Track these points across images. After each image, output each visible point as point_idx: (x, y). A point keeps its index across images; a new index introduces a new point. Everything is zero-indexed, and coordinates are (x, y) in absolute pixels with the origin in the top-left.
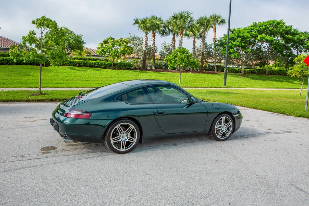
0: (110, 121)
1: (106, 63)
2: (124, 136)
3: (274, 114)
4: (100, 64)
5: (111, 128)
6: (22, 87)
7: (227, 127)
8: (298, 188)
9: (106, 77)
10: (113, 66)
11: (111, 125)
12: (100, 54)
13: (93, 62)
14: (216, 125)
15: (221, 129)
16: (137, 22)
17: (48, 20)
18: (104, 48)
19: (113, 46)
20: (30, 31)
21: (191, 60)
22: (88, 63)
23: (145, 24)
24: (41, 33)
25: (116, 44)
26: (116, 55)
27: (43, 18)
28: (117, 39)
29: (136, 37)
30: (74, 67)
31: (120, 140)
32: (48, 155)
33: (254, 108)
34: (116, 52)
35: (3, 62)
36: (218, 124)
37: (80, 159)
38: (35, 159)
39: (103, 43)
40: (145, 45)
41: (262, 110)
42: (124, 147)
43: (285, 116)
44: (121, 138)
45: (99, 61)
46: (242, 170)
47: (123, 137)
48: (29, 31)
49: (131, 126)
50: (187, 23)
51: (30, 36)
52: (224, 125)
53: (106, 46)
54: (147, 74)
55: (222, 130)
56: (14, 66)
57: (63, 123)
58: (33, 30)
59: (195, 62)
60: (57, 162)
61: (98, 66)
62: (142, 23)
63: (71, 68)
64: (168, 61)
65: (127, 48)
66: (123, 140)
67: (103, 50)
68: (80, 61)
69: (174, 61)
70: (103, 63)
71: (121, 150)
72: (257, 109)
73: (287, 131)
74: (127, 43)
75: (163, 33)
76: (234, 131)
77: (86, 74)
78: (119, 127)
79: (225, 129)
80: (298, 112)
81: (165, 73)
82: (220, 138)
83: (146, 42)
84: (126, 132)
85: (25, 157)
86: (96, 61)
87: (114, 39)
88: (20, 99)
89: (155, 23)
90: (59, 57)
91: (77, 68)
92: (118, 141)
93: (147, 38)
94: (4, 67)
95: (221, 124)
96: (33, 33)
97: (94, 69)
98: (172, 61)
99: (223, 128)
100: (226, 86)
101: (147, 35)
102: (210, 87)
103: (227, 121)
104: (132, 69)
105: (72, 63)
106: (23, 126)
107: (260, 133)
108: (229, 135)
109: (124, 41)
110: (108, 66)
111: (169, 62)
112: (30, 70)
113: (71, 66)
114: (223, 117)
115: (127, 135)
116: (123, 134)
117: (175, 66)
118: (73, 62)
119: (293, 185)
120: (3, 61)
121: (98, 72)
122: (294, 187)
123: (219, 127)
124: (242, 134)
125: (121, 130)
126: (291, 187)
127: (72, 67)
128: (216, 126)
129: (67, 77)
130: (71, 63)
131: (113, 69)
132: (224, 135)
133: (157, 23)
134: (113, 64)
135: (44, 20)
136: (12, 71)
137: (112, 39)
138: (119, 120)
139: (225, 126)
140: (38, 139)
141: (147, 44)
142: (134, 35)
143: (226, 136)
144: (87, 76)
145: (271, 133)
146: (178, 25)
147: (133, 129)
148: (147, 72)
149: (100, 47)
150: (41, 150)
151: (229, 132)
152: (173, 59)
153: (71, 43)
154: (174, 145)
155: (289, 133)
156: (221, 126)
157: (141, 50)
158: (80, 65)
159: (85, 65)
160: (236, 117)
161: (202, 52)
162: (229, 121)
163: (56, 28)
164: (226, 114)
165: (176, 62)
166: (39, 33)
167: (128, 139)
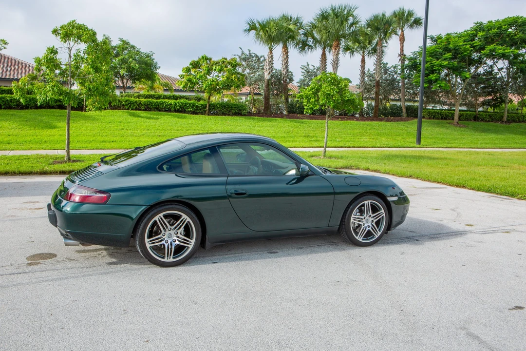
0: (144, 207)
1: (197, 104)
2: (170, 234)
3: (493, 196)
4: (185, 105)
5: (146, 220)
6: (40, 149)
7: (375, 221)
8: (470, 335)
9: (195, 130)
10: (209, 109)
11: (147, 215)
12: (184, 87)
13: (172, 102)
14: (353, 216)
15: (362, 224)
16: (252, 27)
17: (80, 27)
18: (192, 76)
19: (209, 72)
20: (49, 48)
21: (345, 97)
22: (163, 104)
23: (267, 31)
24: (68, 50)
25: (214, 69)
26: (214, 89)
27: (72, 24)
28: (215, 59)
29: (253, 55)
30: (137, 111)
31: (163, 242)
32: (36, 267)
33: (458, 186)
34: (213, 83)
35: (10, 103)
36: (358, 214)
37: (89, 275)
38: (10, 274)
39: (190, 66)
40: (269, 69)
42: (170, 255)
43: (515, 200)
44: (166, 239)
45: (182, 101)
47: (170, 236)
48: (47, 49)
49: (184, 216)
50: (346, 26)
51: (47, 58)
52: (368, 216)
53: (195, 72)
54: (271, 123)
55: (366, 225)
58: (53, 47)
59: (353, 99)
60: (46, 281)
61: (181, 110)
62: (261, 28)
63: (132, 113)
64: (303, 98)
65: (234, 76)
66: (169, 242)
67: (190, 80)
68: (148, 100)
69: (315, 98)
70: (190, 104)
71: (166, 260)
72: (463, 187)
73: (503, 228)
74: (235, 66)
75: (304, 46)
76: (389, 227)
77: (157, 124)
78: (161, 219)
79: (372, 224)
81: (307, 120)
82: (360, 240)
83: (271, 62)
84: (176, 228)
86: (178, 101)
87: (210, 59)
89: (286, 29)
90: (100, 95)
91: (143, 113)
92: (160, 243)
93: (272, 56)
94: (11, 113)
95: (363, 214)
96: (53, 51)
97: (174, 116)
98: (310, 99)
99: (368, 222)
100: (420, 144)
101: (271, 50)
102: (389, 147)
103: (375, 209)
104: (245, 115)
105: (134, 105)
106: (15, 218)
107: (448, 231)
108: (379, 235)
109: (229, 63)
110: (200, 110)
111: (305, 101)
112: (58, 118)
113: (132, 109)
114: (366, 202)
115: (177, 233)
116: (170, 232)
117: (316, 108)
118: (136, 102)
119: (463, 328)
121: (181, 120)
122: (464, 332)
123: (359, 221)
124: (411, 233)
125: (165, 224)
126: (459, 331)
127: (134, 111)
128: (352, 219)
129: (123, 129)
130: (132, 105)
131: (208, 115)
132: (369, 234)
133: (289, 28)
134: (210, 105)
135: (73, 28)
136: (25, 120)
137: (207, 59)
138: (160, 207)
139: (371, 219)
140: (30, 240)
141: (271, 68)
142: (250, 52)
143: (373, 237)
144: (160, 128)
145: (471, 232)
146: (329, 31)
147: (188, 222)
148: (272, 120)
149: (184, 74)
150: (28, 259)
151: (379, 230)
152: (313, 95)
153: (133, 67)
154: (271, 253)
155: (506, 234)
156: (363, 217)
157: (261, 79)
158: (148, 107)
159: (158, 108)
160: (394, 202)
161: (378, 80)
162: (380, 208)
163: (94, 41)
164: (372, 197)
165: (318, 101)
166: (65, 51)
167: (178, 241)
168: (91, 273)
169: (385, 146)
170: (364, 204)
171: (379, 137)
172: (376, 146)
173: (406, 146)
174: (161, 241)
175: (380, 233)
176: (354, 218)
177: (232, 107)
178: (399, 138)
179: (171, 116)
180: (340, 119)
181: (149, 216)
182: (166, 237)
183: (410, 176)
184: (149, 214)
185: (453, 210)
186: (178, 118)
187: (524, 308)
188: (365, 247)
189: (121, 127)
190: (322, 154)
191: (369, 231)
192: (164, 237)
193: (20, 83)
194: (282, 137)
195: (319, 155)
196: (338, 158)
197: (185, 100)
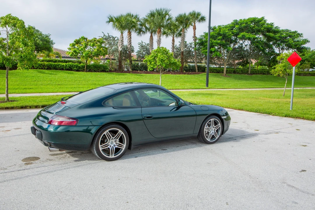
1: (79, 66)
2: (112, 142)
3: (260, 115)
4: (72, 66)
5: (99, 134)
7: (216, 130)
8: (289, 186)
9: (80, 81)
10: (87, 68)
11: (99, 132)
12: (71, 55)
13: (64, 64)
14: (205, 127)
16: (111, 20)
17: (14, 19)
18: (76, 49)
19: (86, 46)
22: (58, 65)
23: (120, 22)
24: (6, 33)
25: (89, 44)
26: (89, 56)
27: (9, 16)
29: (111, 36)
30: (43, 70)
31: (109, 147)
32: (32, 166)
33: (239, 109)
34: (89, 53)
36: (207, 126)
37: (68, 168)
38: (19, 171)
40: (121, 45)
41: (248, 111)
42: (113, 154)
43: (271, 116)
45: (70, 63)
46: (235, 171)
49: (120, 131)
50: (165, 20)
52: (213, 127)
53: (78, 46)
54: (123, 76)
55: (211, 132)
57: (47, 131)
59: (176, 62)
60: (44, 173)
61: (70, 69)
62: (117, 21)
63: (39, 71)
64: (147, 62)
65: (101, 49)
66: (112, 147)
67: (75, 51)
68: (49, 63)
69: (154, 62)
70: (75, 66)
71: (110, 157)
72: (242, 110)
73: (274, 131)
74: (103, 42)
75: (140, 32)
76: (223, 133)
77: (56, 77)
78: (108, 133)
79: (214, 132)
80: (284, 112)
81: (143, 74)
82: (209, 140)
83: (122, 41)
84: (115, 138)
85: (6, 169)
86: (68, 63)
87: (86, 39)
89: (131, 21)
90: (28, 60)
91: (46, 71)
93: (123, 37)
95: (210, 126)
97: (65, 72)
98: (151, 62)
99: (212, 130)
100: (208, 87)
101: (122, 34)
102: (192, 89)
103: (216, 123)
104: (108, 72)
107: (248, 134)
108: (218, 137)
109: (98, 41)
110: (81, 69)
111: (149, 63)
113: (39, 69)
115: (116, 141)
116: (112, 140)
117: (155, 67)
118: (42, 64)
119: (285, 183)
121: (70, 75)
122: (285, 185)
123: (208, 130)
124: (230, 136)
125: (110, 136)
126: (283, 184)
127: (41, 70)
128: (205, 129)
129: (35, 81)
130: (39, 66)
131: (86, 72)
132: (213, 137)
133: (133, 21)
134: (87, 66)
135: (10, 19)
137: (84, 39)
138: (107, 126)
139: (214, 129)
140: (16, 150)
141: (122, 44)
142: (108, 34)
143: (215, 139)
144: (58, 80)
145: (259, 134)
146: (155, 23)
147: (122, 134)
148: (124, 74)
149: (71, 47)
150: (23, 161)
152: (153, 60)
153: (38, 43)
154: (163, 150)
155: (277, 134)
156: (210, 128)
157: (116, 50)
158: (49, 67)
159: (55, 68)
160: (225, 119)
161: (182, 51)
162: (218, 123)
163: (24, 27)
164: (214, 116)
165: (155, 63)
167: (117, 145)
169: (190, 88)
170: (211, 121)
171: (185, 83)
172: (185, 88)
173: (201, 88)
174: (107, 146)
175: (218, 136)
177: (100, 67)
178: (196, 84)
179: (64, 73)
181: (101, 131)
186: (68, 74)
187: (306, 170)
189: (34, 80)
191: (213, 135)
192: (109, 144)
197: (72, 63)
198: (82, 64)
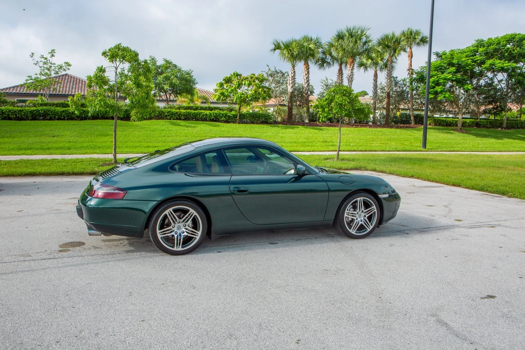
0: (156, 202)
1: (229, 114)
2: (180, 226)
3: (486, 195)
4: (219, 116)
5: (157, 213)
6: (93, 153)
7: (367, 216)
8: (439, 321)
10: (240, 118)
11: (158, 210)
12: (217, 100)
13: (208, 112)
14: (346, 211)
15: (355, 218)
16: (277, 47)
17: (125, 50)
18: (225, 90)
19: (239, 86)
20: (98, 68)
21: (356, 106)
22: (200, 114)
23: (290, 50)
24: (114, 69)
25: (244, 83)
26: (244, 101)
27: (118, 47)
28: (244, 75)
29: (279, 71)
30: (178, 121)
31: (173, 233)
32: (64, 254)
33: (454, 185)
34: (243, 96)
36: (352, 209)
37: (108, 261)
38: (42, 260)
40: (292, 83)
41: (468, 188)
42: (179, 245)
43: (505, 198)
44: (175, 231)
45: (216, 111)
47: (179, 228)
49: (191, 211)
50: (360, 44)
51: (96, 75)
52: (361, 211)
53: (227, 86)
54: (293, 130)
55: (358, 219)
56: (88, 121)
58: (102, 66)
59: (363, 108)
60: (71, 265)
61: (216, 119)
62: (285, 48)
63: (173, 122)
64: (318, 108)
65: (260, 90)
66: (178, 234)
67: (222, 94)
68: (187, 111)
69: (329, 108)
70: (223, 114)
71: (175, 249)
72: (459, 186)
73: (489, 223)
74: (262, 81)
75: (323, 63)
76: (380, 222)
77: (194, 131)
78: (171, 213)
79: (364, 219)
81: (324, 128)
82: (354, 233)
83: (294, 78)
84: (184, 221)
85: (30, 256)
86: (213, 111)
87: (240, 75)
88: (82, 170)
89: (306, 48)
90: (142, 106)
91: (182, 123)
92: (170, 234)
93: (294, 72)
95: (356, 210)
96: (102, 70)
97: (208, 124)
98: (325, 109)
99: (360, 217)
100: (425, 148)
101: (294, 67)
102: (398, 151)
103: (367, 205)
104: (271, 123)
106: (59, 211)
107: (437, 226)
108: (371, 229)
109: (257, 78)
110: (232, 119)
111: (320, 110)
113: (174, 119)
114: (358, 199)
115: (186, 225)
116: (179, 224)
117: (330, 117)
118: (177, 113)
119: (433, 316)
120: (73, 114)
121: (215, 128)
122: (434, 319)
123: (353, 216)
124: (402, 227)
125: (175, 218)
126: (430, 318)
127: (175, 121)
128: (345, 214)
129: (165, 136)
130: (174, 115)
131: (239, 124)
132: (361, 228)
133: (309, 48)
134: (240, 115)
135: (119, 50)
136: (84, 129)
137: (238, 75)
138: (170, 202)
139: (363, 214)
140: (67, 230)
141: (294, 82)
142: (275, 68)
143: (365, 231)
144: (196, 135)
145: (458, 226)
146: (345, 49)
147: (195, 215)
148: (294, 127)
149: (218, 88)
150: (60, 246)
151: (371, 225)
152: (327, 105)
153: (175, 83)
154: (272, 244)
155: (493, 228)
156: (356, 213)
157: (284, 92)
158: (187, 117)
159: (196, 118)
160: (385, 199)
161: (388, 92)
162: (371, 204)
163: (137, 61)
164: (363, 194)
165: (331, 110)
166: (112, 70)
167: (187, 232)
168: (110, 260)
169: (394, 149)
171: (389, 142)
172: (386, 150)
173: (413, 149)
174: (171, 232)
175: (371, 227)
176: (348, 213)
177: (260, 117)
179: (206, 125)
180: (354, 126)
181: (160, 210)
182: (175, 229)
183: (412, 177)
184: (160, 208)
185: (446, 206)
186: (213, 126)
187: (496, 297)
188: (358, 240)
189: (163, 135)
190: (336, 157)
192: (173, 229)
193: (75, 98)
194: (302, 143)
195: (333, 158)
196: (350, 161)
197: (219, 111)
198: (233, 113)
